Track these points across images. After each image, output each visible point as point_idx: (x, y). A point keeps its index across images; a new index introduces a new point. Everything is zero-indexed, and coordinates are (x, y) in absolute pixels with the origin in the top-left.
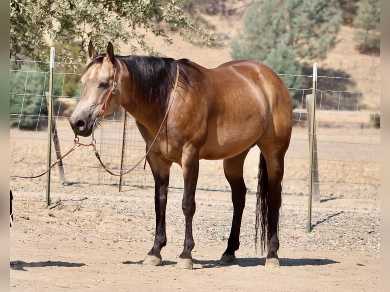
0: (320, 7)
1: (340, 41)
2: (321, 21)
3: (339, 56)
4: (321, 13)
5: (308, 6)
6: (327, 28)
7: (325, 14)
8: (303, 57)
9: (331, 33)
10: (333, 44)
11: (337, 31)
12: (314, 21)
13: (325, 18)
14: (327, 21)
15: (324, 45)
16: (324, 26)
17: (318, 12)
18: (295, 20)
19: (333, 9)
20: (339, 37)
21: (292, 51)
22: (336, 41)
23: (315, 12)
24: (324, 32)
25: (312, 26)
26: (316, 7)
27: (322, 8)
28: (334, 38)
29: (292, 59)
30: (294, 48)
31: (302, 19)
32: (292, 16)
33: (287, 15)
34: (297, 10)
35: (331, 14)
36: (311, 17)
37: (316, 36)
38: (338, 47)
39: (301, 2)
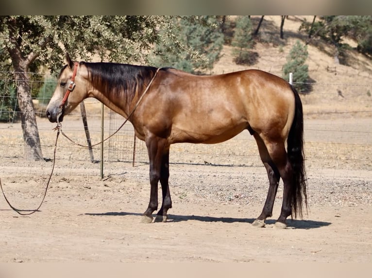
0: (208, 32)
1: (222, 56)
2: (209, 42)
3: (221, 66)
4: (209, 36)
5: (199, 31)
6: (214, 47)
7: (212, 36)
8: (197, 67)
9: (216, 50)
10: (217, 58)
11: (220, 49)
12: (204, 42)
13: (212, 40)
14: (214, 42)
15: (212, 59)
16: (212, 45)
17: (207, 36)
18: (191, 41)
19: (218, 34)
20: (222, 53)
21: (188, 63)
22: (219, 56)
23: (205, 36)
24: (211, 50)
25: (203, 45)
26: (205, 33)
27: (210, 33)
28: (219, 54)
29: (190, 69)
30: (191, 62)
31: (197, 40)
32: (189, 38)
33: (185, 39)
34: (192, 35)
35: (216, 37)
36: (202, 40)
37: (206, 52)
38: (222, 60)
39: (195, 29)
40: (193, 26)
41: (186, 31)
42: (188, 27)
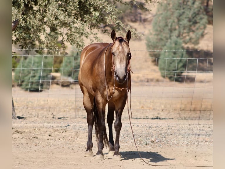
0: (194, 15)
1: (207, 34)
2: (195, 23)
3: (206, 42)
4: (195, 18)
5: (187, 14)
6: (199, 26)
7: (198, 18)
8: (186, 43)
9: (201, 29)
10: (203, 35)
11: (205, 28)
12: (191, 23)
13: (198, 21)
14: (199, 23)
15: (198, 36)
16: (197, 25)
17: (193, 18)
18: (181, 23)
19: (202, 16)
20: (206, 31)
21: (180, 41)
22: (204, 33)
23: (192, 18)
24: (197, 29)
25: (190, 26)
26: (192, 15)
27: (195, 16)
28: (203, 32)
29: (180, 45)
30: (181, 39)
31: (185, 22)
32: (179, 20)
33: (176, 20)
34: (181, 17)
35: (201, 19)
36: (190, 21)
37: (193, 31)
38: (206, 37)
39: (184, 13)
40: (182, 11)
41: (176, 14)
42: (178, 11)
